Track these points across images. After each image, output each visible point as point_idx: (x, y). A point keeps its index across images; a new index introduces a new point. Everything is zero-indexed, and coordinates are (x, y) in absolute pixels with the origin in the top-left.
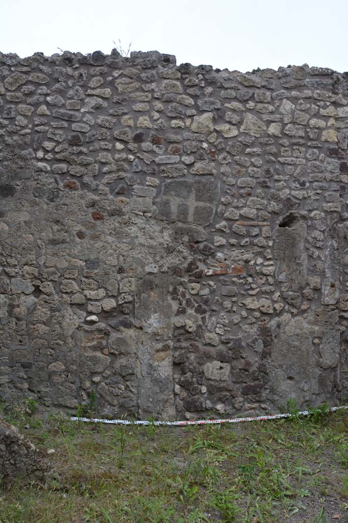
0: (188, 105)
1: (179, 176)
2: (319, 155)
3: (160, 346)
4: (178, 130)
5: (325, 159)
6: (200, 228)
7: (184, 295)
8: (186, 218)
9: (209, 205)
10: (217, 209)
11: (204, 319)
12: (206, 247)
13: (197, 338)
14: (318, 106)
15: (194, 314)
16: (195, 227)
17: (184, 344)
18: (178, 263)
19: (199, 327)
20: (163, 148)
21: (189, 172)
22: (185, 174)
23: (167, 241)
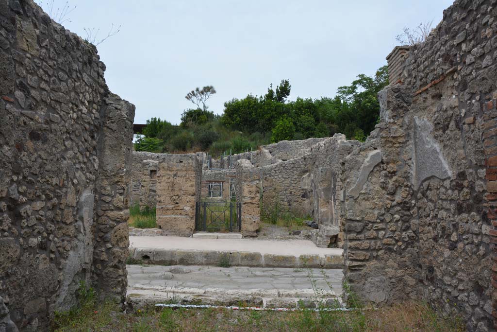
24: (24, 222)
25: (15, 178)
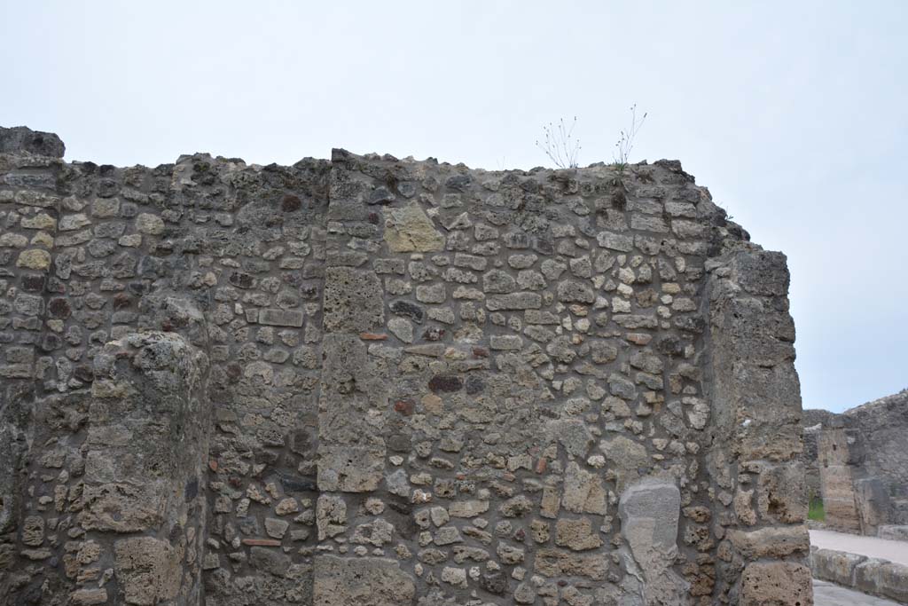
2: (7, 290)
5: (16, 295)
14: (20, 214)
24: (422, 537)
25: (396, 460)
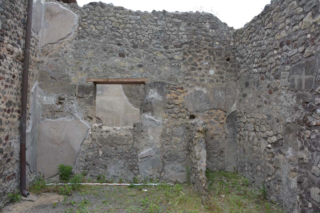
0: (300, 13)
1: (298, 61)
3: (292, 168)
4: (296, 32)
6: (308, 93)
7: (303, 138)
8: (301, 88)
9: (311, 76)
10: (316, 78)
11: (312, 155)
12: (310, 105)
13: (309, 168)
15: (308, 151)
16: (305, 93)
17: (303, 170)
18: (299, 116)
19: (310, 160)
20: (291, 46)
21: (303, 57)
22: (300, 59)
23: (295, 103)
